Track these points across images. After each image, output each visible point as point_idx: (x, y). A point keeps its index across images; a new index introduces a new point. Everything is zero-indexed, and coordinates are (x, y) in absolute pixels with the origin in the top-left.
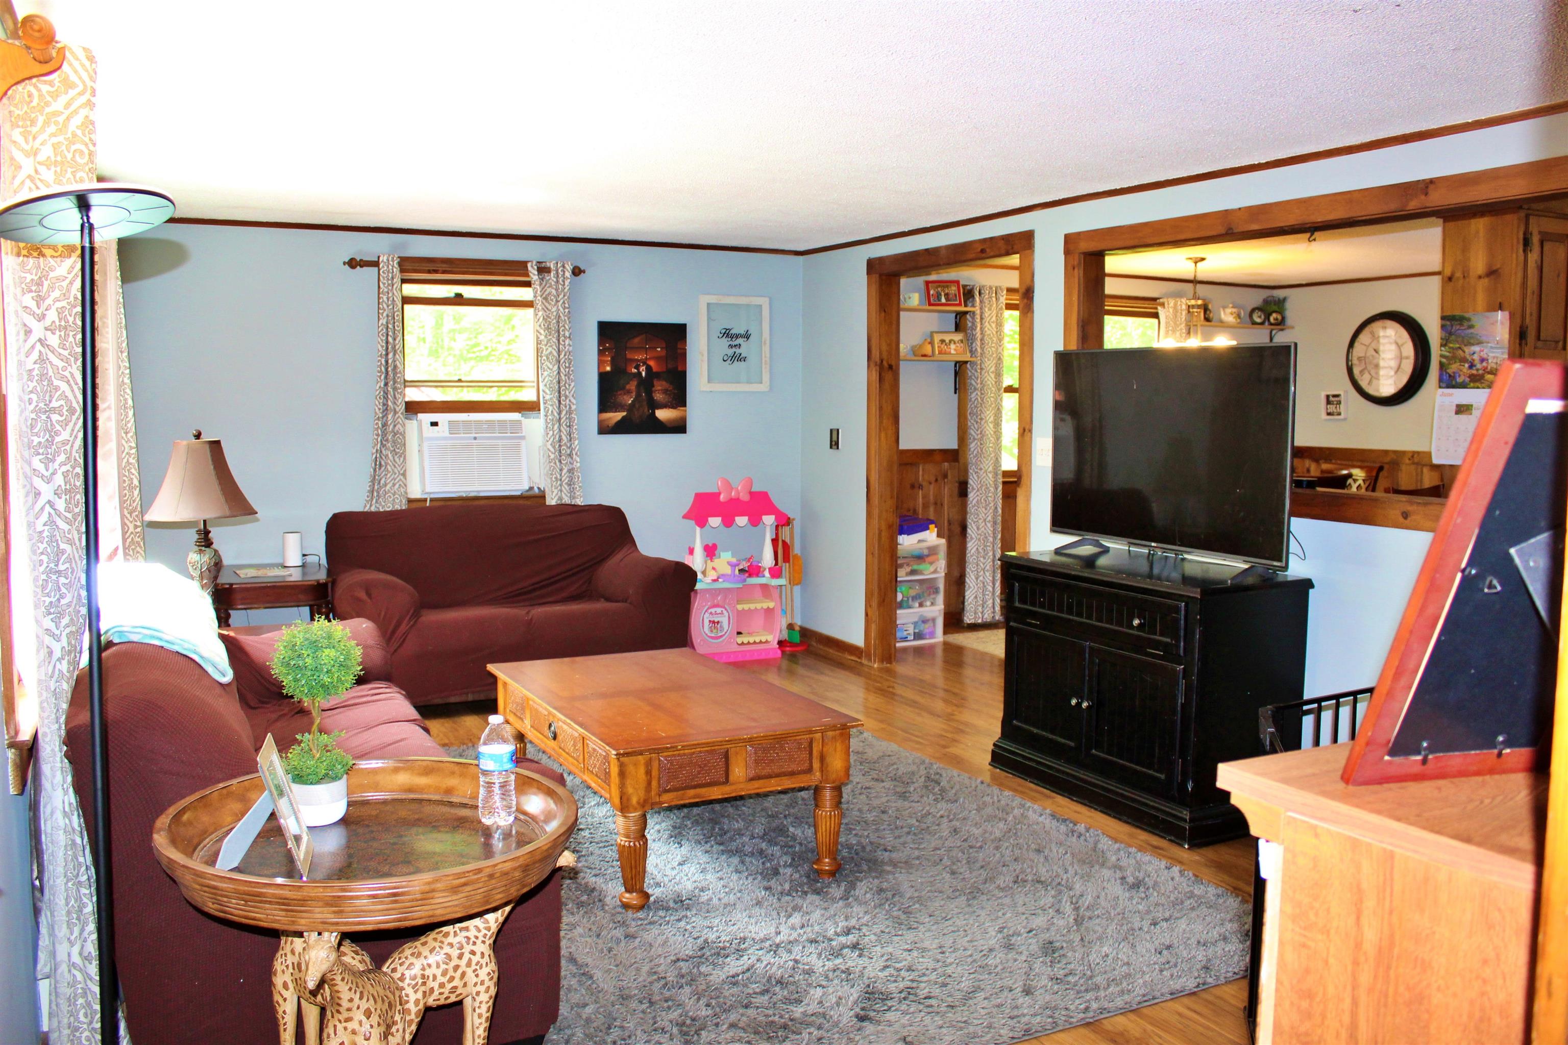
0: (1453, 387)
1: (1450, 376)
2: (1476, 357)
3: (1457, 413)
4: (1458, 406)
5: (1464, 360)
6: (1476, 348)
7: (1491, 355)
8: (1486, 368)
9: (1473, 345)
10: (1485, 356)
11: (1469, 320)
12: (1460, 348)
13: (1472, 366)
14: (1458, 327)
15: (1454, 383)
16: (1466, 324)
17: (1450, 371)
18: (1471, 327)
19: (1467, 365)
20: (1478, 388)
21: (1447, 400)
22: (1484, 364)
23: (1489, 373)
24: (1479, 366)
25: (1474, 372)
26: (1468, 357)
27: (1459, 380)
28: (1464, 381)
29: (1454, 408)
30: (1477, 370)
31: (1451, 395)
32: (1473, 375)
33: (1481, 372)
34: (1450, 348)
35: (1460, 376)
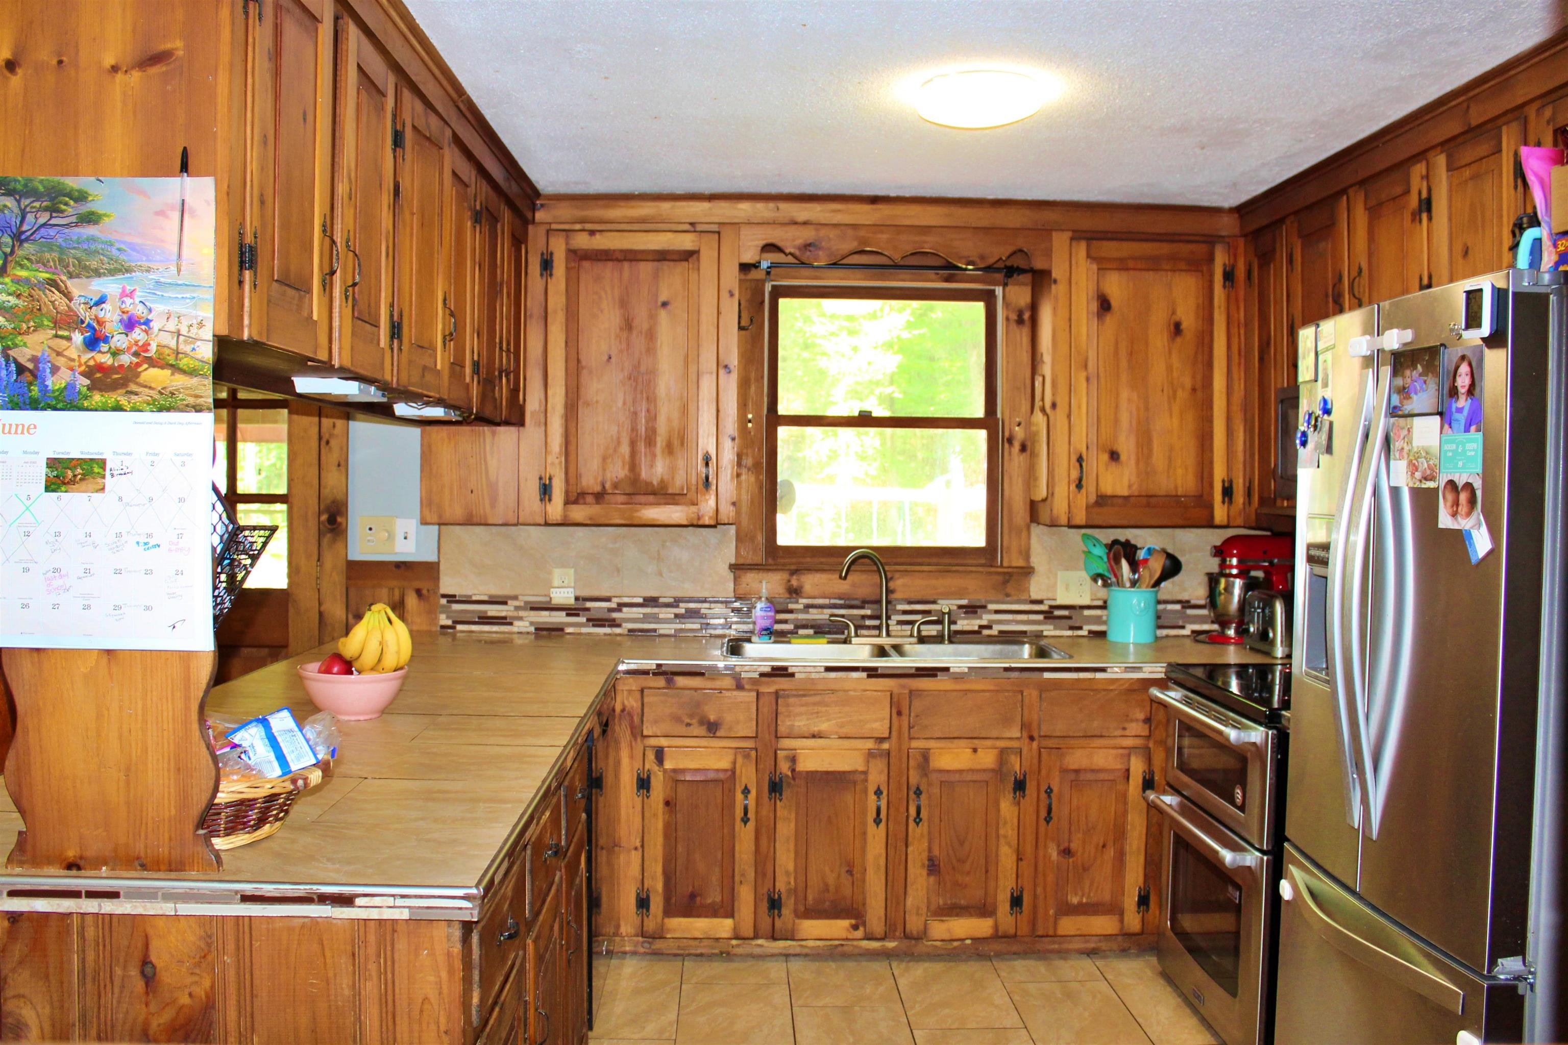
0: (34, 405)
1: (21, 369)
2: (110, 314)
3: (52, 485)
4: (52, 463)
5: (74, 323)
6: (109, 286)
7: (159, 308)
8: (145, 347)
9: (98, 274)
10: (139, 311)
11: (81, 197)
12: (53, 284)
13: (94, 341)
14: (43, 218)
15: (35, 391)
16: (71, 209)
17: (23, 355)
18: (90, 219)
19: (78, 338)
20: (118, 408)
21: (16, 444)
22: (138, 334)
23: (153, 363)
24: (119, 341)
25: (106, 359)
26: (82, 311)
27: (56, 383)
28: (70, 387)
29: (41, 472)
30: (115, 353)
31: (28, 429)
32: (100, 367)
33: (126, 359)
34: (17, 281)
35: (55, 370)
